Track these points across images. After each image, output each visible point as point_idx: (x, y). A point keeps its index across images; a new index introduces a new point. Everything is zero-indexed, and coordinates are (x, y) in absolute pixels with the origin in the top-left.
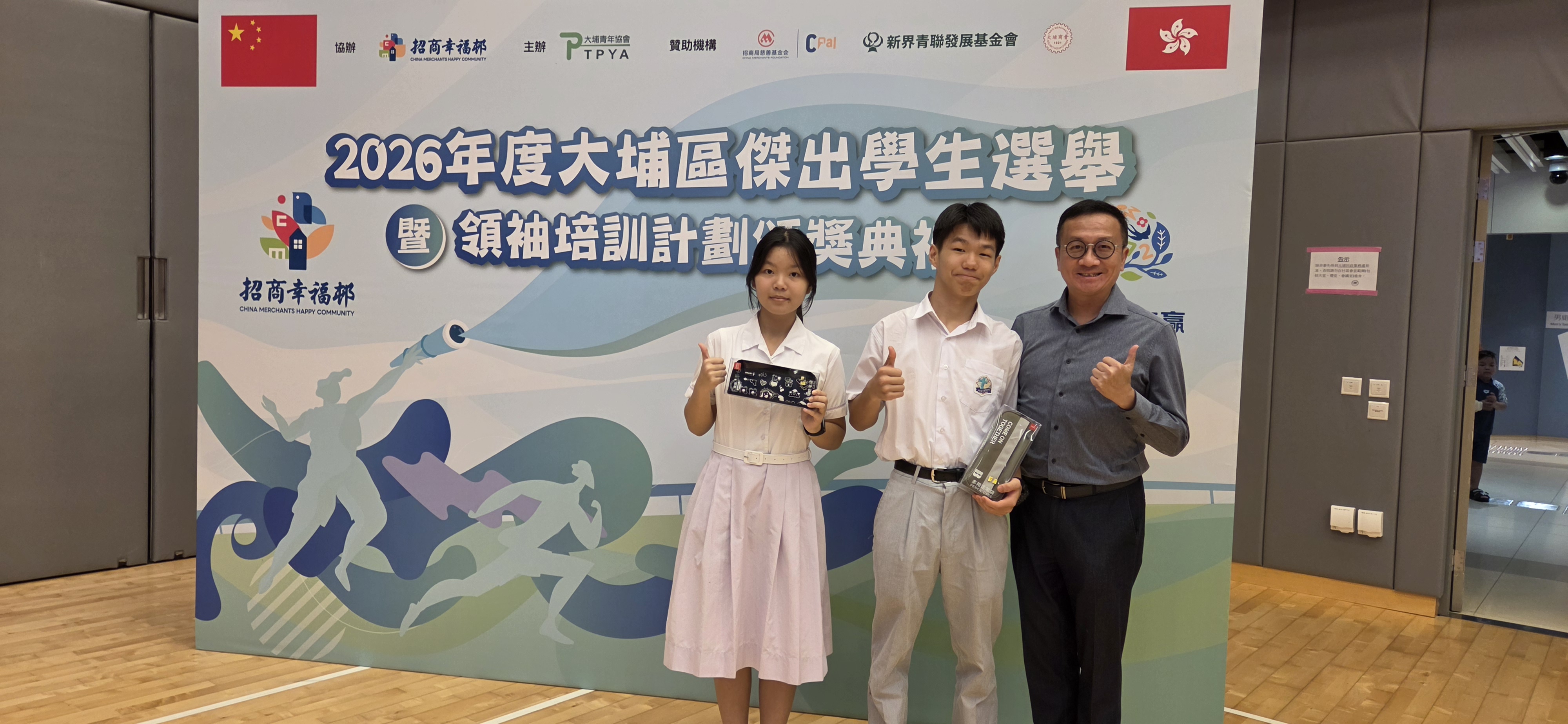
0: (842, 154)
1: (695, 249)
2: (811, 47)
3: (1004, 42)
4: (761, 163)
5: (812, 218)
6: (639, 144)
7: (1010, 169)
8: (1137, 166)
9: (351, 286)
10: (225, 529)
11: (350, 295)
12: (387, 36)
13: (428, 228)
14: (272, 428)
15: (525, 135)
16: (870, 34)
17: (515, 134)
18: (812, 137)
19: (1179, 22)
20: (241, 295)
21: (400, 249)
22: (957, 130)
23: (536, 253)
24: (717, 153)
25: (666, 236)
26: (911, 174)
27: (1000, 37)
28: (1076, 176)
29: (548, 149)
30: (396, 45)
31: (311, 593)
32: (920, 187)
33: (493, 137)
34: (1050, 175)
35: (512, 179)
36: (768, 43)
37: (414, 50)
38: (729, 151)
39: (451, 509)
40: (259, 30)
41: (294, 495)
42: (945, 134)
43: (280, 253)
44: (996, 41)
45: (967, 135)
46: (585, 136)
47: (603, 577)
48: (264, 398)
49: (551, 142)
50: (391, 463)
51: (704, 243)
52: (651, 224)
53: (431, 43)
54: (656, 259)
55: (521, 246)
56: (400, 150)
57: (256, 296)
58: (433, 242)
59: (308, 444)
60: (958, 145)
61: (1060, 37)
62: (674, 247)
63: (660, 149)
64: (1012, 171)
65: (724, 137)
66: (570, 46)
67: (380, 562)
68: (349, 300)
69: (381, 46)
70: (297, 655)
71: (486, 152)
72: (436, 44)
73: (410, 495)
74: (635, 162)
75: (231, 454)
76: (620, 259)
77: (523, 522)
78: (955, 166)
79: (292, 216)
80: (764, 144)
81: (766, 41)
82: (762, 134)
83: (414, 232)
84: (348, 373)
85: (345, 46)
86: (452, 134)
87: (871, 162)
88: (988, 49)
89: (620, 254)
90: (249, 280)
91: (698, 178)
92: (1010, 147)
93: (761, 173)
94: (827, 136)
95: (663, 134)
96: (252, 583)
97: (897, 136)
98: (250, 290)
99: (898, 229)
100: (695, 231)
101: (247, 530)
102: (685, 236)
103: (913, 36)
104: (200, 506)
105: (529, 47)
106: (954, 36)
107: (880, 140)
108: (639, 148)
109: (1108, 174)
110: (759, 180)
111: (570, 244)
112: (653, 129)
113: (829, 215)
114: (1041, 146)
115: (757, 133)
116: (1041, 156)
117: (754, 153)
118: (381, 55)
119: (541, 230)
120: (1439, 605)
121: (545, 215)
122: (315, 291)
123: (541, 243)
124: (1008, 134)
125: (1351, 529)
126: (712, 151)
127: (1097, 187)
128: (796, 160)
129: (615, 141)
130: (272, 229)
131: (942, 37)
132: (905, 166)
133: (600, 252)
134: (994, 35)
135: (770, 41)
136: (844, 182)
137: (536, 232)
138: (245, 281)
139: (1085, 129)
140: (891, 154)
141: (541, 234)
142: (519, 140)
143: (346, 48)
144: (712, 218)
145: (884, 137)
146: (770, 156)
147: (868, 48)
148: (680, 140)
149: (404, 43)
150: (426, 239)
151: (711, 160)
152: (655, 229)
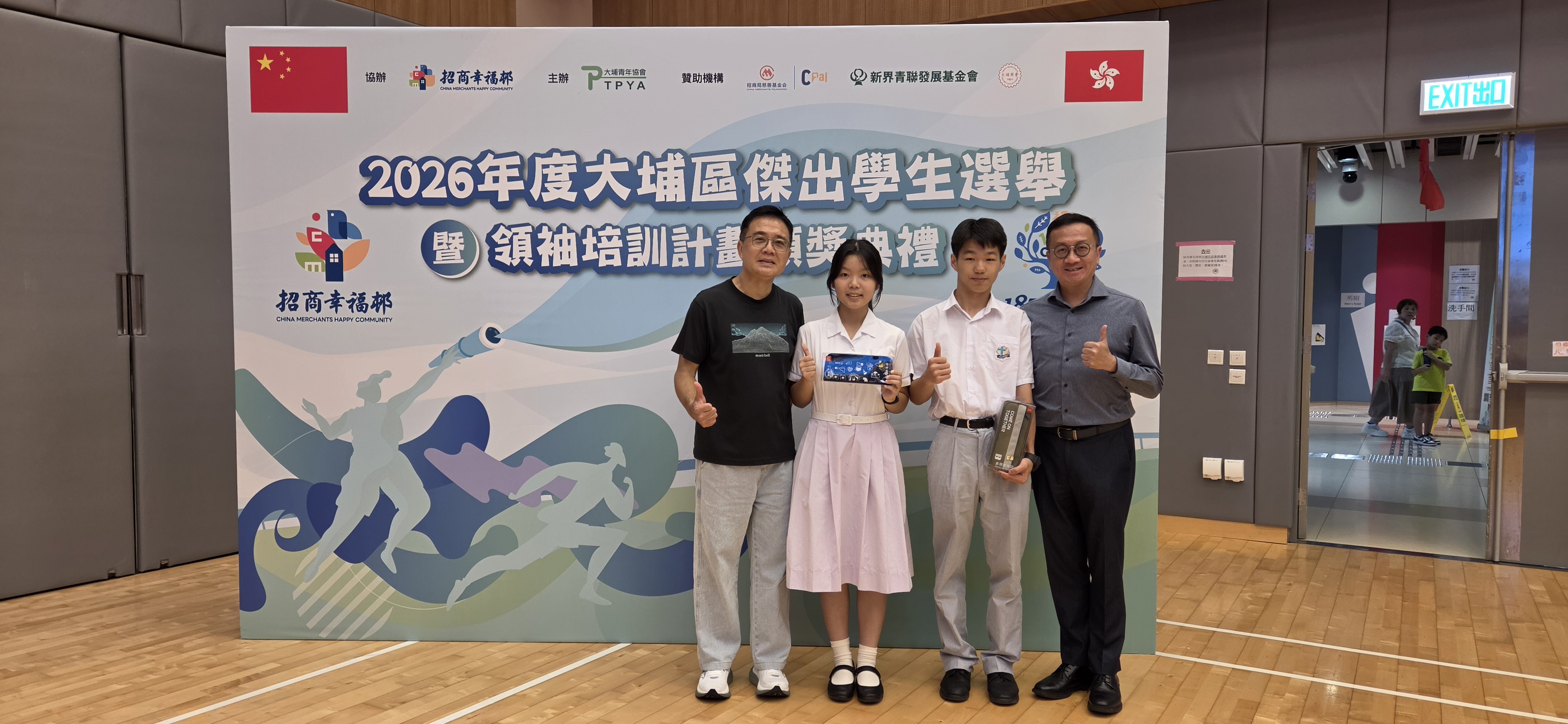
0: (836, 171)
1: (710, 255)
2: (806, 81)
3: (967, 78)
4: (766, 180)
5: (812, 226)
6: (657, 163)
7: (975, 183)
8: (1075, 180)
9: (389, 295)
10: (268, 525)
11: (387, 303)
12: (417, 67)
13: (462, 240)
14: (315, 429)
15: (551, 157)
16: (856, 70)
17: (543, 156)
18: (809, 157)
19: (1105, 64)
20: (278, 306)
21: (435, 261)
22: (931, 151)
23: (566, 261)
24: (727, 171)
25: (684, 243)
26: (894, 188)
27: (963, 74)
28: (1028, 188)
29: (574, 169)
30: (426, 76)
31: (357, 578)
32: (902, 199)
33: (521, 158)
34: (1008, 187)
35: (541, 197)
36: (769, 77)
37: (443, 80)
38: (738, 169)
39: (492, 493)
40: (288, 60)
41: (337, 489)
42: (921, 154)
43: (317, 267)
44: (960, 77)
45: (939, 155)
46: (607, 157)
47: (637, 543)
48: (304, 400)
49: (576, 163)
50: (433, 455)
51: (718, 249)
52: (670, 233)
53: (460, 74)
54: (676, 264)
55: (551, 256)
56: (433, 171)
57: (292, 307)
58: (467, 254)
59: (351, 442)
60: (932, 163)
61: (1012, 74)
62: (691, 253)
63: (676, 169)
64: (977, 184)
65: (733, 157)
66: (591, 78)
67: (425, 545)
68: (386, 307)
69: (411, 76)
70: (344, 636)
71: (515, 172)
72: (464, 75)
73: (453, 482)
74: (654, 179)
75: (272, 455)
76: (643, 265)
77: (561, 500)
78: (931, 181)
79: (328, 233)
80: (768, 163)
81: (767, 75)
82: (766, 155)
83: (448, 244)
84: (388, 374)
85: (375, 76)
86: (483, 156)
87: (860, 178)
88: (954, 83)
89: (642, 260)
90: (285, 292)
91: (710, 193)
92: (975, 164)
93: (766, 188)
94: (822, 156)
95: (679, 156)
96: (297, 573)
97: (882, 156)
98: (286, 302)
99: (884, 234)
100: (710, 239)
101: (291, 525)
102: (701, 243)
103: (892, 72)
104: (242, 505)
105: (553, 79)
106: (926, 73)
107: (867, 159)
108: (657, 168)
109: (1054, 186)
110: (765, 195)
111: (596, 252)
112: (669, 151)
113: (827, 223)
114: (1000, 164)
115: (762, 153)
116: (1000, 172)
117: (760, 171)
118: (411, 85)
119: (569, 241)
120: (1289, 534)
121: (573, 227)
122: (353, 300)
123: (569, 252)
124: (973, 154)
125: (1219, 476)
126: (722, 169)
127: (1045, 197)
128: (797, 177)
129: (635, 161)
130: (308, 245)
131: (916, 73)
132: (889, 181)
133: (624, 259)
134: (959, 72)
135: (770, 75)
136: (838, 195)
137: (565, 243)
138: (281, 293)
139: (1034, 150)
140: (877, 171)
141: (569, 244)
142: (546, 161)
143: (376, 78)
144: (724, 227)
145: (870, 157)
146: (774, 173)
147: (855, 82)
148: (694, 160)
149: (433, 74)
150: (460, 250)
151: (722, 177)
152: (674, 238)
